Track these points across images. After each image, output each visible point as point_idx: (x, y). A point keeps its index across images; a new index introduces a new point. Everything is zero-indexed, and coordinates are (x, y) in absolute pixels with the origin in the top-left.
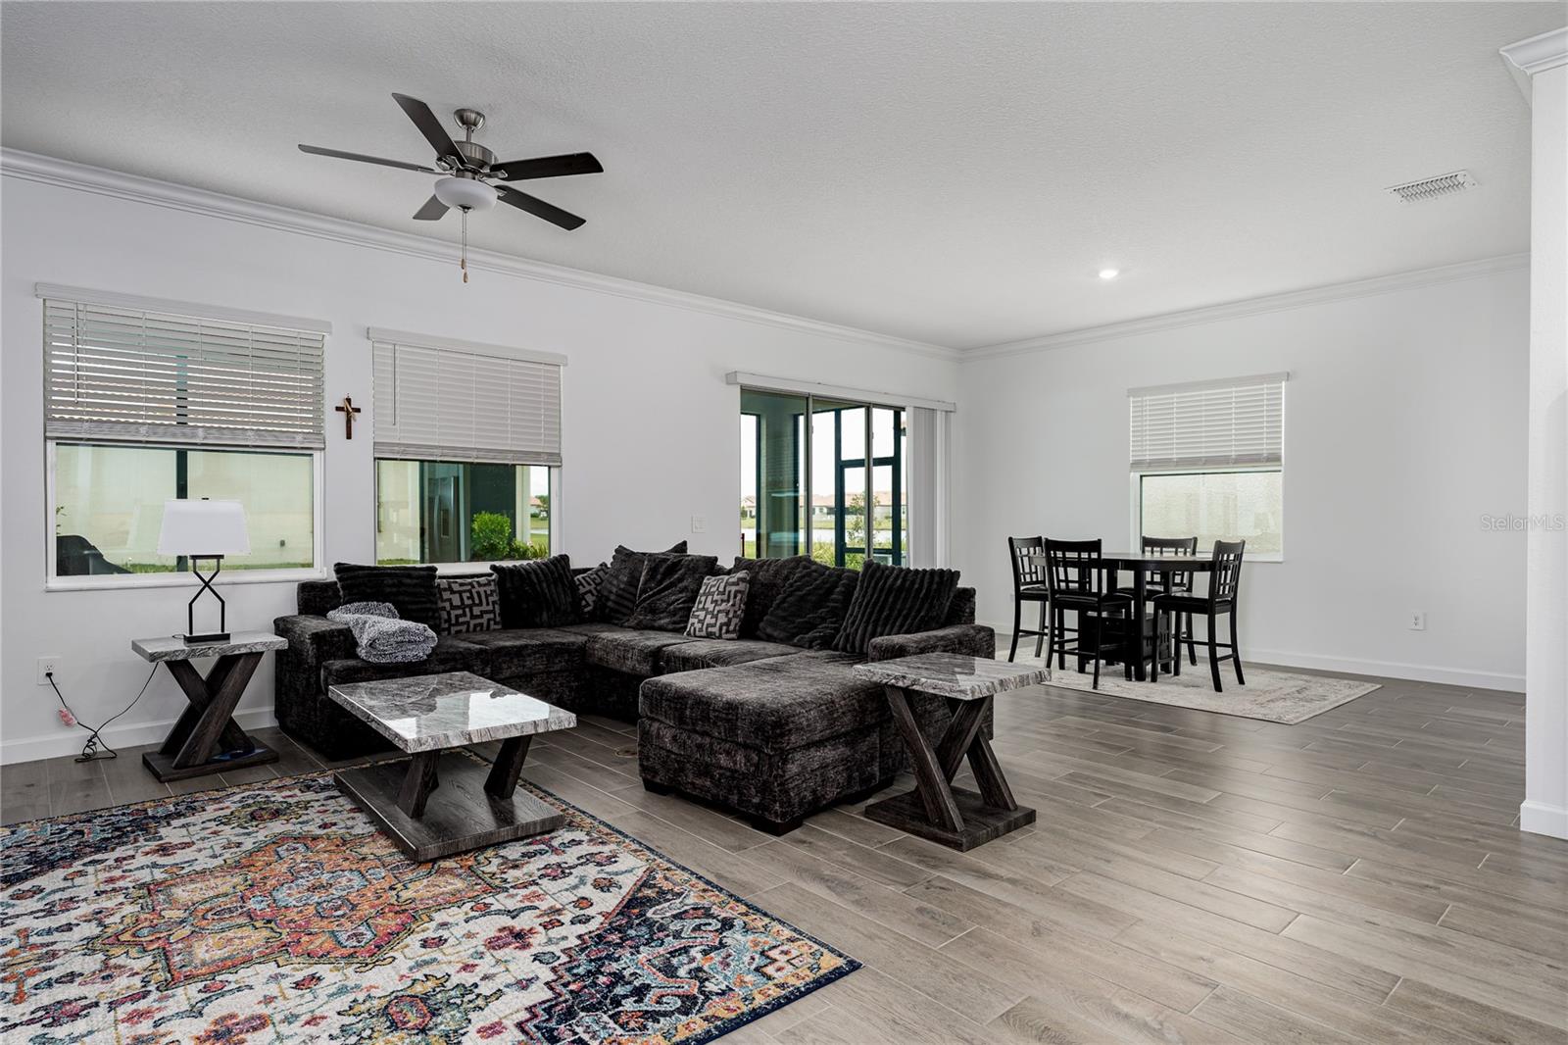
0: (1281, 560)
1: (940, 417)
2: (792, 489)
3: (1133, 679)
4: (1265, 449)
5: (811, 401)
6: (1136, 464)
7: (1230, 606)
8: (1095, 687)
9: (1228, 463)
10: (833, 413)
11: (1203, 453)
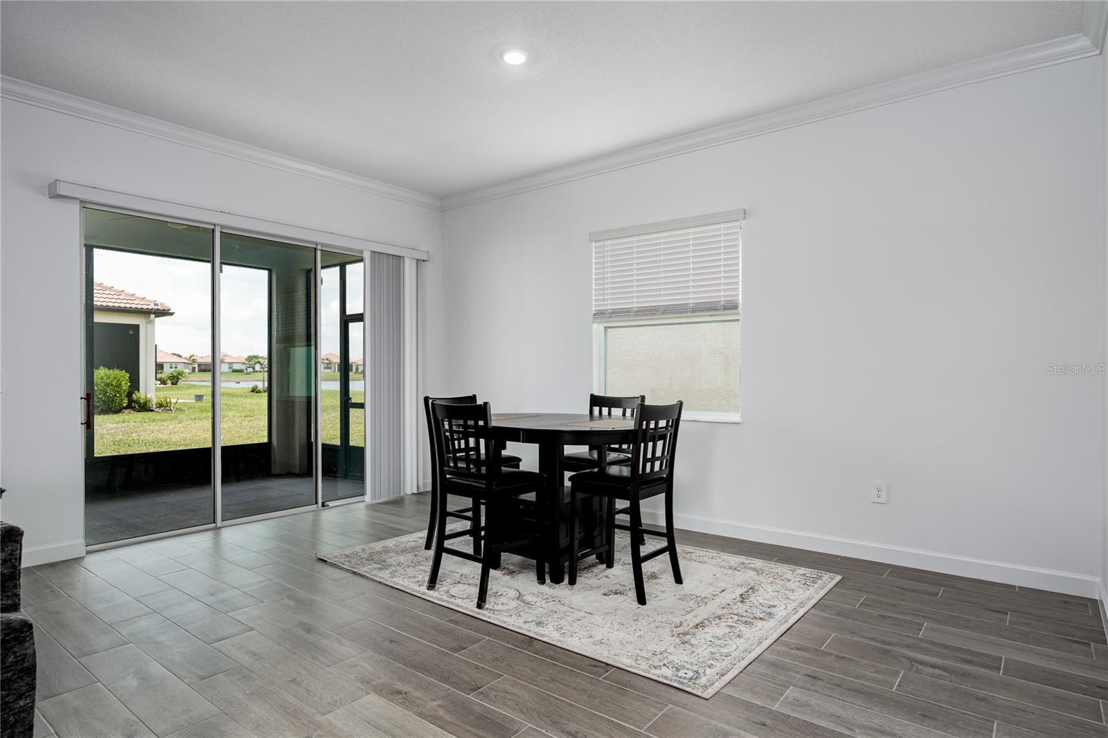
0: (739, 422)
1: (409, 268)
2: (305, 344)
3: (548, 580)
4: (721, 296)
5: (319, 253)
6: (599, 315)
7: (665, 485)
8: (481, 601)
9: (686, 312)
10: (338, 269)
11: (663, 301)
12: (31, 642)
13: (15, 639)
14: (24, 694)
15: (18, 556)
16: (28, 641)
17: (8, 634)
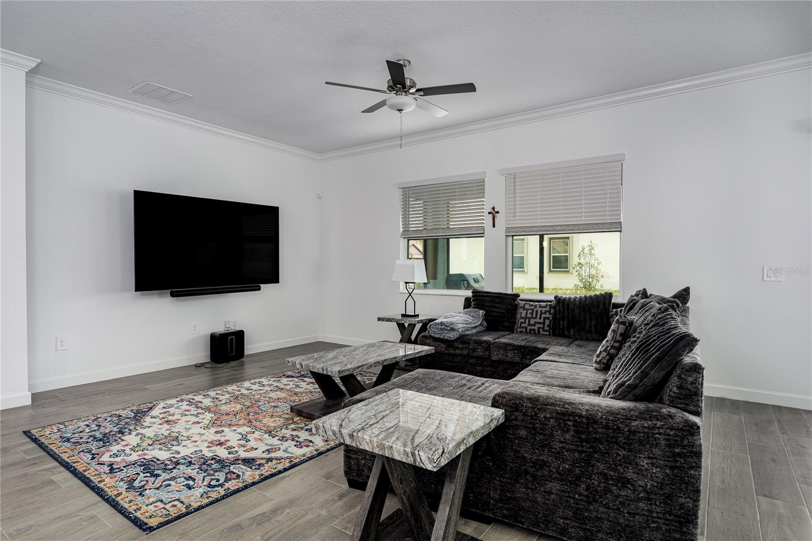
12: (698, 437)
13: (689, 431)
14: (694, 467)
15: (700, 382)
16: (696, 436)
17: (685, 426)
